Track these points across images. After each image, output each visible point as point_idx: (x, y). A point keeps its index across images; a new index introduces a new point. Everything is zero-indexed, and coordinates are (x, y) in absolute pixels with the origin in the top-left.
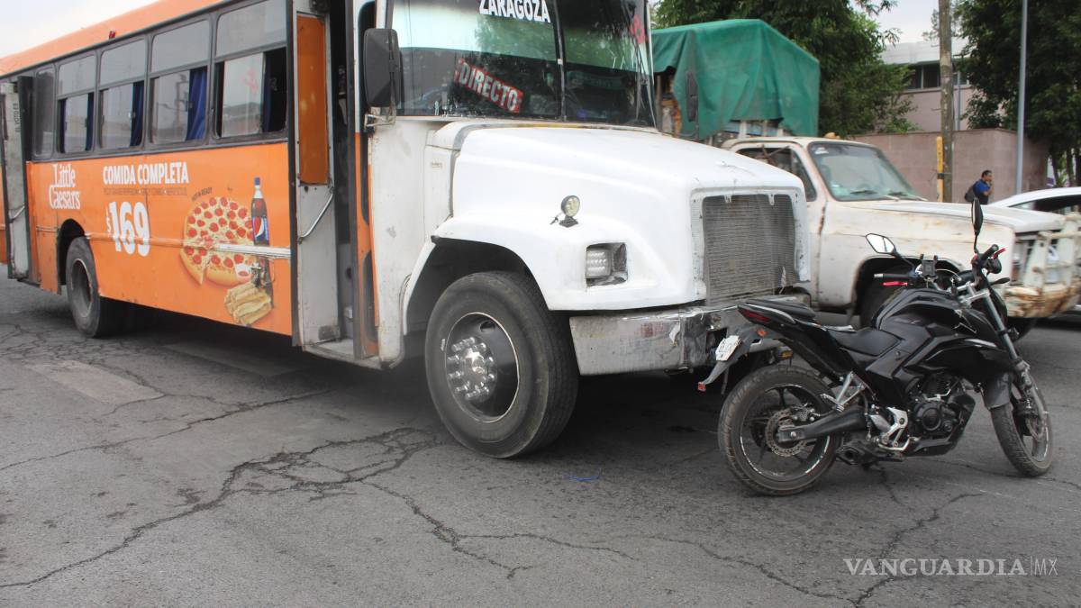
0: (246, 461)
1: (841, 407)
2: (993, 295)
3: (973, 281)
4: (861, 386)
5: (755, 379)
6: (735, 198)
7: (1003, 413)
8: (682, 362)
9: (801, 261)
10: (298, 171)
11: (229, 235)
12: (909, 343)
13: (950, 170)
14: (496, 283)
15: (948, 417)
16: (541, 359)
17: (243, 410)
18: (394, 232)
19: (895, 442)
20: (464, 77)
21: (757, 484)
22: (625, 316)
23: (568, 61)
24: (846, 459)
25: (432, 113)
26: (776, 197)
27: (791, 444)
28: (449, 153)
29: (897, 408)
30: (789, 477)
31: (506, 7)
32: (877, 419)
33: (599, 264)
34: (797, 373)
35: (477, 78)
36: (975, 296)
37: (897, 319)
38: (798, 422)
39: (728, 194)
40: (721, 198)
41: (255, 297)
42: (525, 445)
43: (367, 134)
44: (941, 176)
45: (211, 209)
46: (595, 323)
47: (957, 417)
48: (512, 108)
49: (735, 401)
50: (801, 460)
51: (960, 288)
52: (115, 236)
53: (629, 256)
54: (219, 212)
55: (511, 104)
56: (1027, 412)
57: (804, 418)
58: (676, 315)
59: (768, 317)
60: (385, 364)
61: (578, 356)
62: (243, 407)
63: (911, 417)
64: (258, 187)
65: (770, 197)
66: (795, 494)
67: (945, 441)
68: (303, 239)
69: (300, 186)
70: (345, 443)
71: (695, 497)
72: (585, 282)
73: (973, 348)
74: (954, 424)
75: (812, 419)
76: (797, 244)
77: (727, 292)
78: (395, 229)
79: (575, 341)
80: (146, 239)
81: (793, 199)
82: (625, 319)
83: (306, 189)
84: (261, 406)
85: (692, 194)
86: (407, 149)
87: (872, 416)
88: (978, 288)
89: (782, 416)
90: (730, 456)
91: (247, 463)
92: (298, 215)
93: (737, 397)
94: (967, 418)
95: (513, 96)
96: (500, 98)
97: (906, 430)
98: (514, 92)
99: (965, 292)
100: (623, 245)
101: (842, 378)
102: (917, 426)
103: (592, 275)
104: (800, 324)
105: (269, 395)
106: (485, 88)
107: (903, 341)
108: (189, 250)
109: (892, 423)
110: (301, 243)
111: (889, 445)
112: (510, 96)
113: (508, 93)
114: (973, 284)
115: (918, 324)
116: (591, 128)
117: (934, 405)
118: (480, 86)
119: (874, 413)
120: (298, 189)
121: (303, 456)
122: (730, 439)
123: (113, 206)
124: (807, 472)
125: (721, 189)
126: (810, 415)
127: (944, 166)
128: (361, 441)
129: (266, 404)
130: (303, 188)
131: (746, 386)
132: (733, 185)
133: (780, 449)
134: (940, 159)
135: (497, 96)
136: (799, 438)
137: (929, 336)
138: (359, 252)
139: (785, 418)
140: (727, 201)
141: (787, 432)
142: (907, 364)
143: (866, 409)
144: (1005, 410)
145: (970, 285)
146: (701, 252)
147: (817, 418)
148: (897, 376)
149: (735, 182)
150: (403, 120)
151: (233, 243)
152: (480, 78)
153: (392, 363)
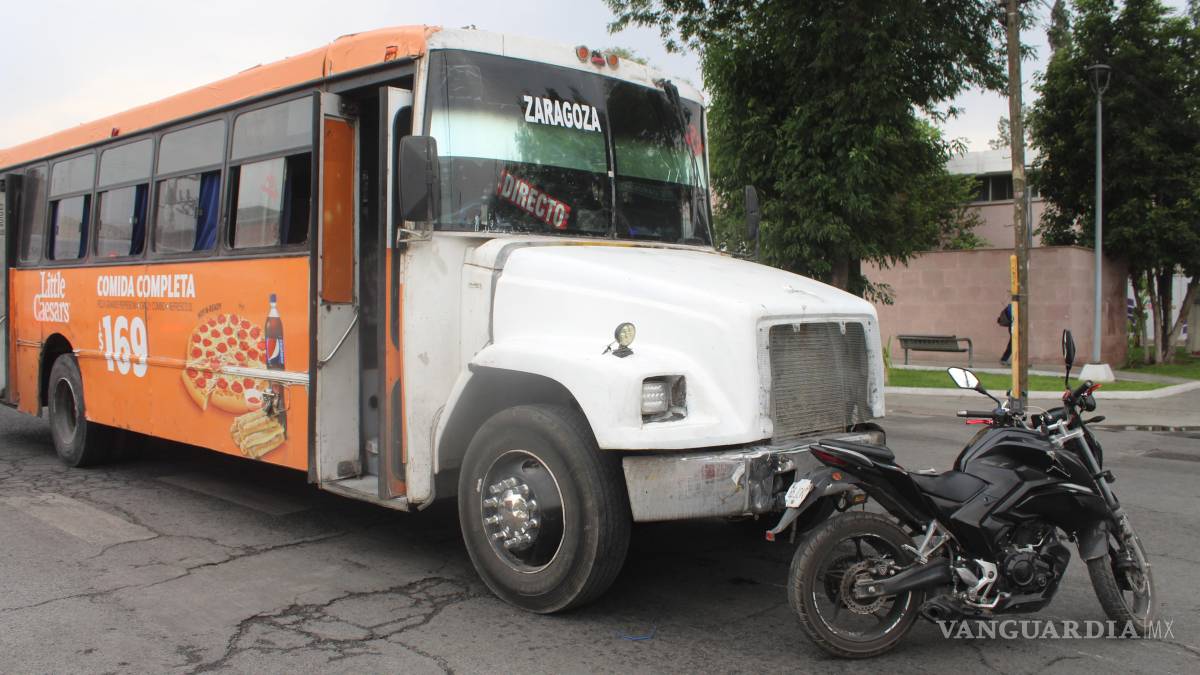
0: (253, 614)
1: (924, 560)
2: (1087, 435)
3: (1065, 419)
4: (946, 536)
5: (829, 527)
6: (804, 326)
7: (1101, 564)
8: (746, 507)
9: (874, 395)
10: (320, 289)
11: (239, 356)
12: (997, 488)
13: (1026, 291)
14: (540, 418)
15: (1041, 569)
16: (591, 504)
17: (249, 554)
18: (427, 359)
19: (983, 598)
20: (507, 190)
21: (831, 645)
22: (684, 457)
23: (620, 173)
24: (929, 616)
25: (471, 228)
26: (848, 325)
27: (869, 600)
28: (490, 273)
29: (985, 560)
30: (867, 637)
31: (553, 114)
32: (964, 572)
33: (656, 398)
34: (875, 520)
35: (521, 191)
36: (1068, 435)
37: (984, 461)
38: (877, 576)
39: (797, 322)
40: (788, 327)
41: (266, 427)
42: (570, 599)
43: (400, 249)
44: (1016, 298)
45: (220, 328)
46: (651, 464)
47: (1051, 571)
48: (559, 224)
49: (806, 552)
50: (880, 618)
51: (1051, 427)
52: (108, 354)
53: (689, 390)
54: (228, 331)
55: (558, 219)
56: (1127, 565)
57: (883, 571)
58: (741, 456)
59: (844, 459)
60: (413, 506)
61: (632, 500)
62: (250, 551)
63: (1001, 570)
64: (274, 304)
65: (841, 325)
66: (874, 656)
67: (1037, 597)
68: (323, 363)
69: (321, 305)
70: (365, 594)
71: (762, 660)
72: (640, 418)
73: (1067, 493)
74: (1048, 578)
75: (893, 572)
76: (870, 376)
77: (795, 430)
78: (429, 356)
79: (629, 484)
80: (143, 358)
81: (866, 328)
82: (684, 459)
83: (329, 308)
84: (270, 550)
85: (757, 323)
86: (443, 267)
87: (959, 570)
88: (1070, 427)
89: (860, 569)
90: (801, 615)
91: (256, 616)
92: (319, 337)
93: (808, 549)
94: (1062, 571)
95: (560, 210)
96: (546, 213)
97: (995, 584)
98: (561, 207)
99: (1057, 431)
100: (682, 378)
101: (924, 527)
102: (1008, 581)
103: (648, 411)
104: (879, 467)
105: (278, 537)
106: (529, 201)
107: (991, 486)
108: (192, 371)
109: (980, 576)
110: (320, 368)
111: (977, 602)
112: (557, 210)
113: (554, 208)
114: (1065, 423)
115: (1007, 467)
116: (645, 247)
117: (1026, 557)
118: (524, 199)
119: (960, 566)
120: (319, 308)
121: (319, 608)
122: (801, 595)
123: (107, 320)
124: (887, 631)
125: (788, 317)
126: (890, 568)
127: (1019, 287)
128: (385, 592)
129: (274, 548)
130: (325, 307)
131: (820, 535)
132: (800, 311)
133: (858, 606)
134: (1014, 279)
135: (543, 211)
136: (878, 594)
137: (1018, 480)
138: (388, 380)
139: (862, 572)
140: (795, 330)
141: (865, 587)
142: (996, 512)
143: (952, 562)
144: (1102, 562)
145: (1061, 423)
146: (768, 386)
147: (897, 572)
148: (985, 524)
149: (804, 309)
150: (440, 236)
151: (243, 365)
152: (524, 191)
153: (421, 504)
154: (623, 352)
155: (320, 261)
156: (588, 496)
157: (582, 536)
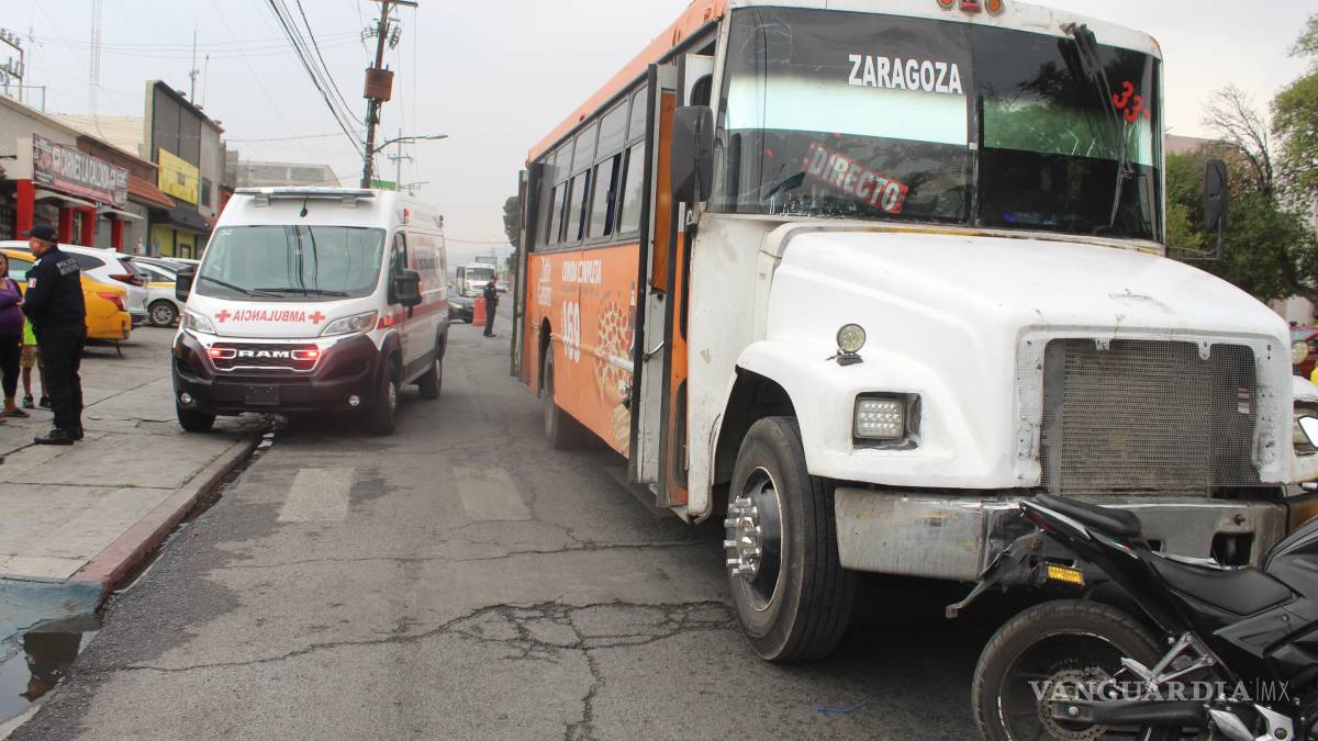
4: (1206, 658)
5: (1033, 614)
6: (1119, 343)
10: (649, 276)
11: (617, 346)
14: (777, 432)
16: (799, 538)
17: (584, 549)
18: (709, 356)
20: (817, 166)
22: (905, 496)
23: (987, 143)
25: (763, 210)
26: (1215, 348)
27: (1071, 726)
28: (773, 262)
29: (1274, 709)
31: (890, 75)
32: (1226, 719)
33: (883, 420)
34: (1105, 617)
35: (836, 168)
37: (1299, 560)
39: (1104, 338)
40: (1090, 342)
41: (626, 420)
42: (781, 649)
45: (609, 315)
46: (866, 501)
48: (889, 208)
52: (565, 339)
53: (925, 412)
54: (613, 318)
55: (888, 202)
58: (977, 505)
60: (692, 517)
61: (840, 541)
62: (590, 546)
63: (1301, 731)
64: (633, 292)
65: (1201, 346)
68: (649, 356)
69: (651, 293)
70: (631, 605)
72: (850, 441)
76: (1260, 423)
78: (710, 351)
79: (837, 520)
80: (578, 344)
82: (905, 499)
83: (661, 297)
84: (608, 548)
85: (1023, 333)
86: (733, 256)
87: (1214, 712)
91: (504, 605)
92: (646, 328)
95: (893, 191)
96: (871, 193)
98: (894, 186)
100: (919, 397)
101: (1171, 640)
103: (862, 434)
104: (1099, 542)
105: (634, 537)
106: (848, 180)
107: (1301, 599)
108: (598, 359)
109: (1261, 732)
110: (647, 361)
112: (888, 191)
113: (884, 187)
116: (995, 236)
118: (841, 177)
119: (1222, 707)
122: (981, 696)
123: (565, 303)
125: (1086, 328)
128: (652, 607)
129: (614, 547)
132: (1112, 322)
133: (1059, 729)
135: (867, 191)
136: (1082, 718)
138: (673, 377)
140: (1099, 347)
142: (1300, 639)
146: (1034, 416)
148: (1277, 654)
149: (1118, 319)
150: (730, 219)
151: (619, 355)
152: (841, 166)
153: (697, 517)
154: (849, 359)
155: (651, 247)
156: (798, 528)
157: (790, 574)
